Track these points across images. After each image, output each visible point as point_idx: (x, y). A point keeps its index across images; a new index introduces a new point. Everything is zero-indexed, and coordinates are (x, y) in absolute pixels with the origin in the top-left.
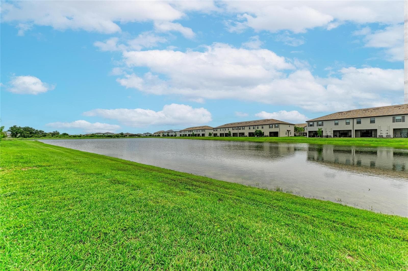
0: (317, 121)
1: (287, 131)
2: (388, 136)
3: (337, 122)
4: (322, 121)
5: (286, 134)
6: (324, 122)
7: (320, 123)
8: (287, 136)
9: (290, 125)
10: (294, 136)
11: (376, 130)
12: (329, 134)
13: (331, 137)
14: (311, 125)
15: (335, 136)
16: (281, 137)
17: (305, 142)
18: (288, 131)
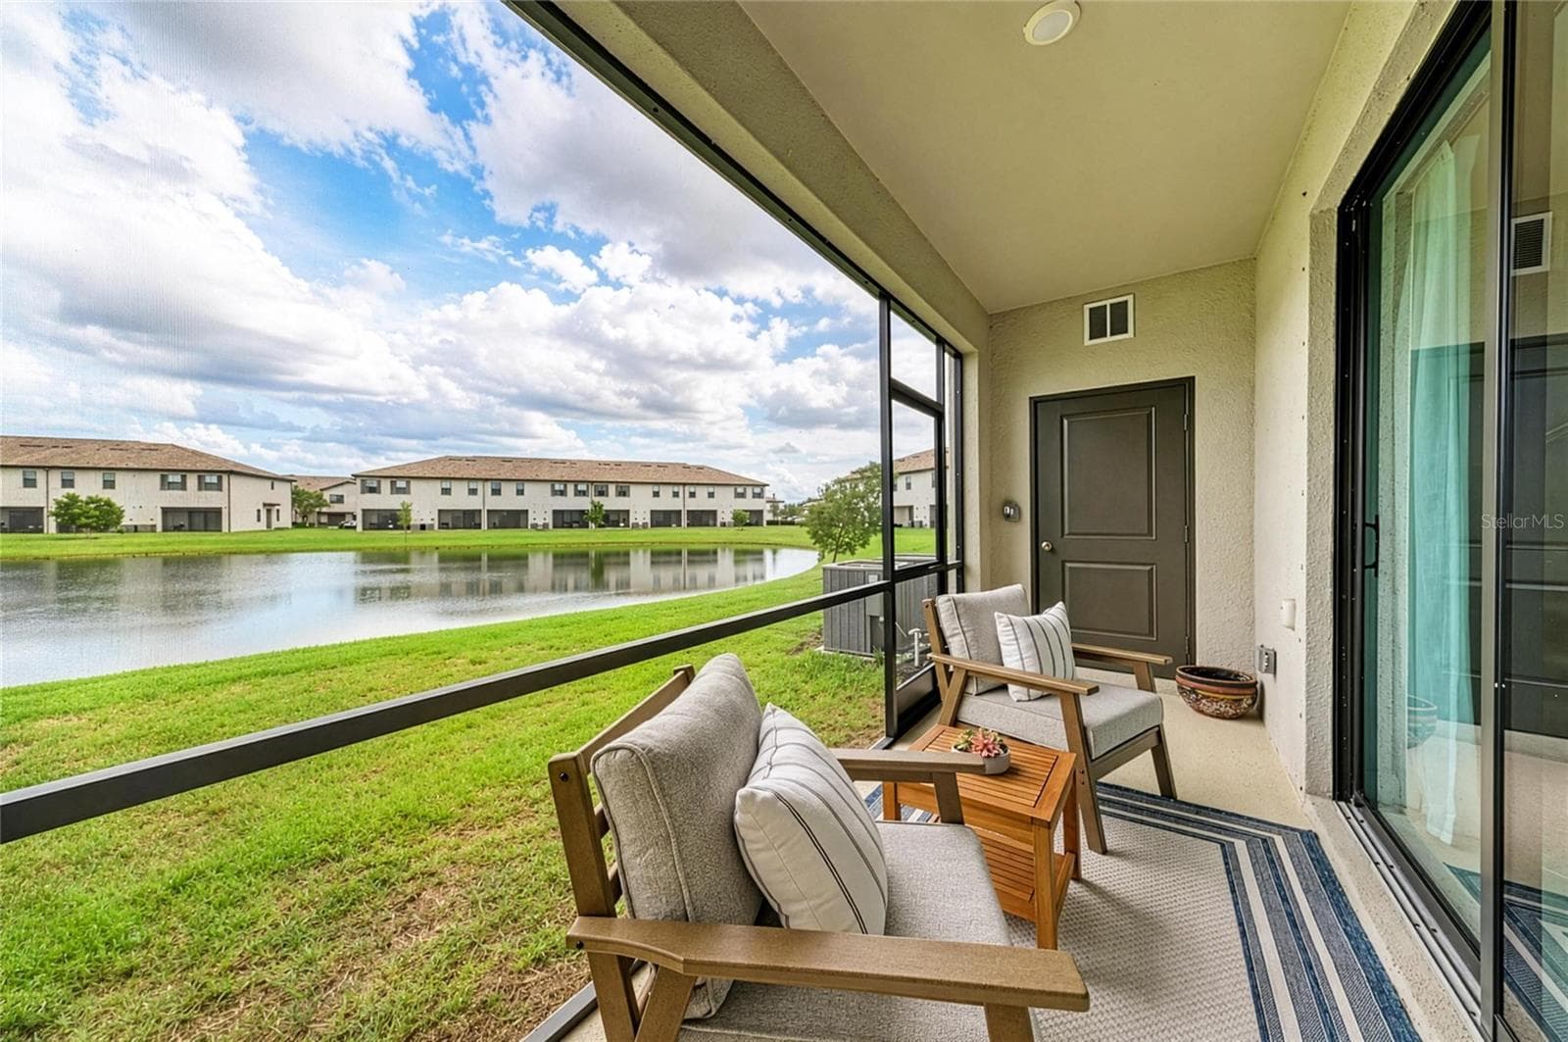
0: (393, 479)
1: (261, 508)
2: (545, 526)
3: (446, 485)
4: (408, 479)
5: (259, 520)
6: (413, 483)
7: (401, 484)
8: (263, 525)
9: (276, 484)
10: (290, 526)
11: (527, 511)
12: (427, 522)
13: (431, 527)
14: (372, 490)
15: (443, 526)
16: (238, 533)
17: (349, 550)
18: (269, 507)
